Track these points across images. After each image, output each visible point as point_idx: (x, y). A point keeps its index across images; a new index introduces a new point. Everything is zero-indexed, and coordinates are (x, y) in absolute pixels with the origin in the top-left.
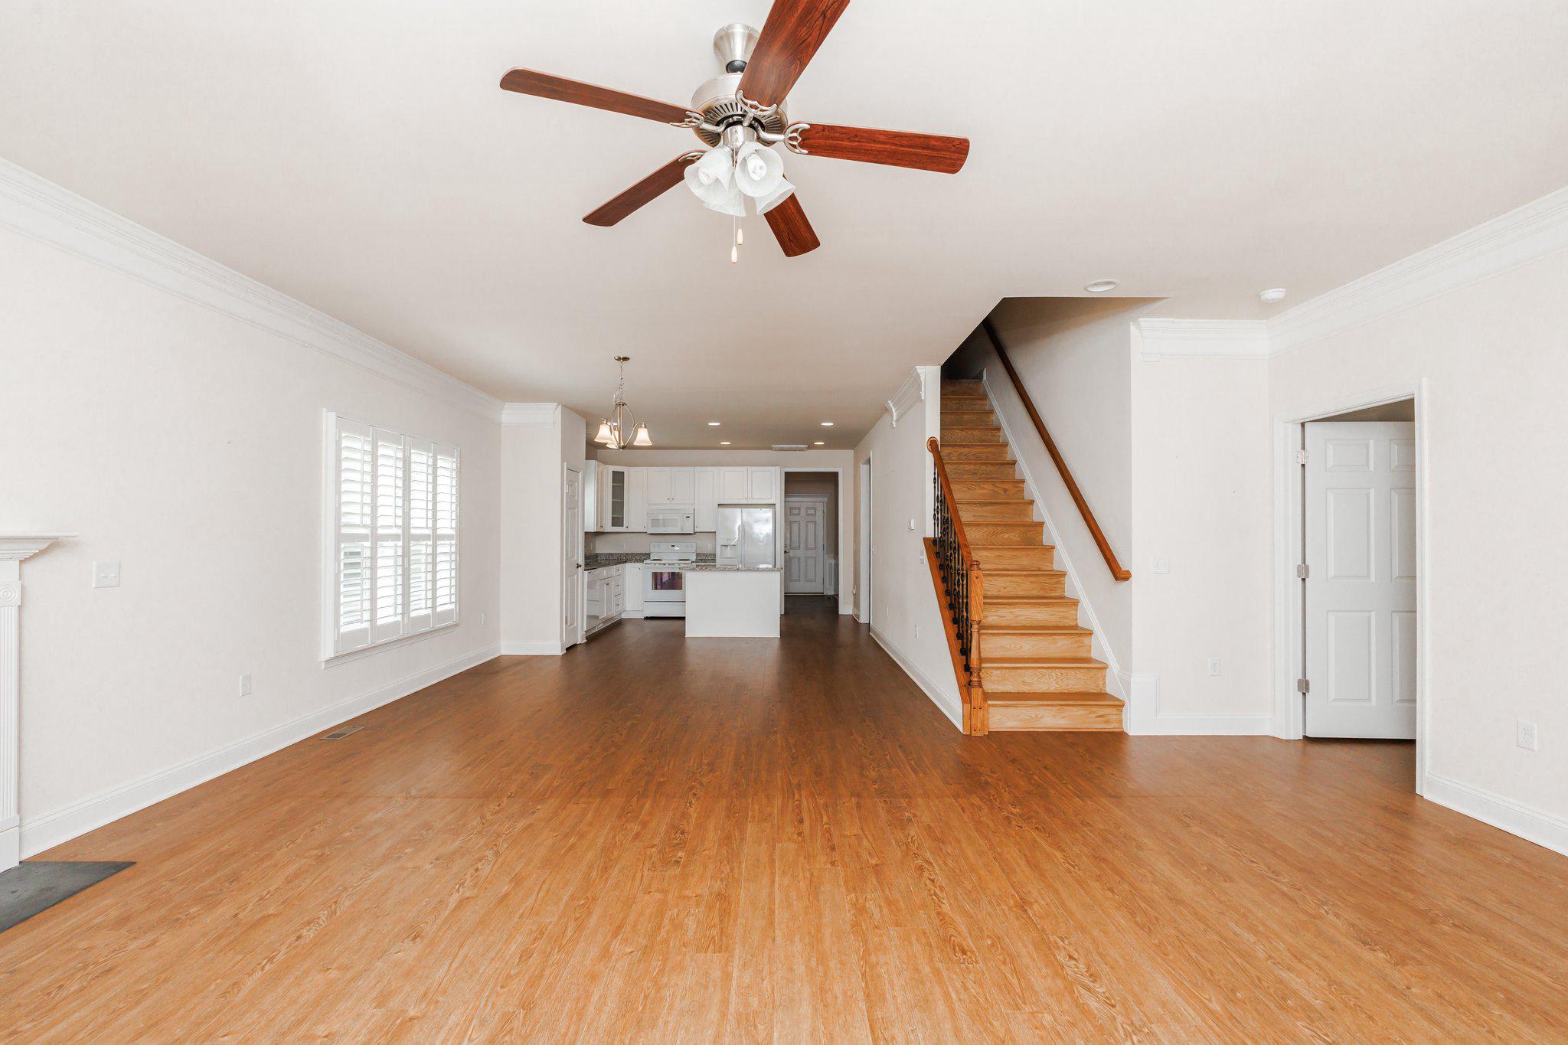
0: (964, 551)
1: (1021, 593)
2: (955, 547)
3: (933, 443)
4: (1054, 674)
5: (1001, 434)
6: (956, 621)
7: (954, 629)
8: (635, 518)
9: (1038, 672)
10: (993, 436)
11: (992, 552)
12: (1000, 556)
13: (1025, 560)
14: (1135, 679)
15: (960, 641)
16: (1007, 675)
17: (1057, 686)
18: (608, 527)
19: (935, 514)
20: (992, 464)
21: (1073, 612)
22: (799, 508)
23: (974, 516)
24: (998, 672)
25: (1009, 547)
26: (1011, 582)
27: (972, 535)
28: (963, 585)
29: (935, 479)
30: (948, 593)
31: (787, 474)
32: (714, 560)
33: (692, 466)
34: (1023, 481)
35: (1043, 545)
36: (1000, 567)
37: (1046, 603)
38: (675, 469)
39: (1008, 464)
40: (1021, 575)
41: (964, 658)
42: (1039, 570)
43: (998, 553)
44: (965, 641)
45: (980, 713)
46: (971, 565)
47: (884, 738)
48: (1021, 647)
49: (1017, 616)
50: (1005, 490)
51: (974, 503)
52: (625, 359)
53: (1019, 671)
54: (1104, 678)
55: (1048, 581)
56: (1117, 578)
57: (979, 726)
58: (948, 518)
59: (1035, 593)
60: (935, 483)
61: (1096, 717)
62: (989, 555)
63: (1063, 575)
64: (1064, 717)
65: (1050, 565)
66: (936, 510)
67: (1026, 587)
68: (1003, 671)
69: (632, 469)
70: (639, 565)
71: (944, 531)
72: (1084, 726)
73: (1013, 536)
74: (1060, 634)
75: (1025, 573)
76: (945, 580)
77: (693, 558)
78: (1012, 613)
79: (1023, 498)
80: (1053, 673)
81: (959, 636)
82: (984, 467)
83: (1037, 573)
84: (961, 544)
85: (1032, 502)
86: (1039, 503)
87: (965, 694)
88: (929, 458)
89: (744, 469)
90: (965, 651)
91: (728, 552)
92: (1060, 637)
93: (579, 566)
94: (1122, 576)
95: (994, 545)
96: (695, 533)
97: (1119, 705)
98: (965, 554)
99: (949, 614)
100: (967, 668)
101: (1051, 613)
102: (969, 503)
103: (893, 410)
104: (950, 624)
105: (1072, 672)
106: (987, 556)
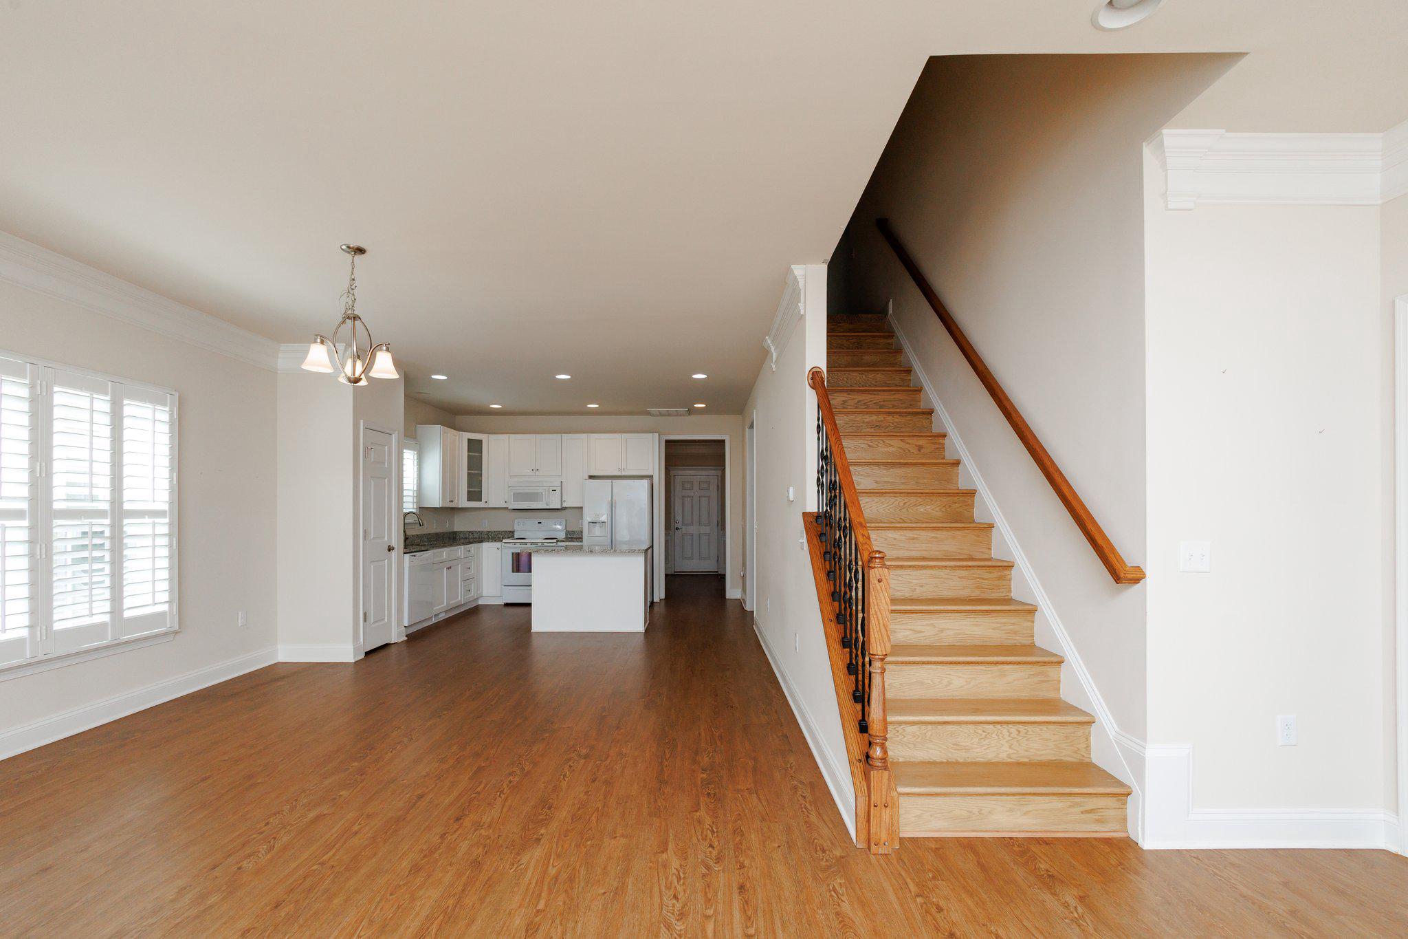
0: (858, 535)
1: (947, 594)
2: (845, 525)
3: (815, 375)
4: (1005, 732)
5: (912, 377)
6: (846, 642)
7: (843, 657)
8: (496, 493)
9: (979, 729)
10: (903, 380)
11: (901, 532)
12: (913, 539)
13: (950, 543)
14: (1153, 752)
15: (853, 677)
16: (929, 733)
17: (1011, 751)
18: (463, 502)
19: (818, 478)
20: (900, 414)
21: (1029, 624)
22: (692, 482)
23: (877, 482)
24: (914, 729)
25: (927, 525)
26: (932, 577)
27: (870, 508)
28: (857, 588)
29: (818, 426)
30: (834, 595)
31: (667, 441)
32: (580, 539)
33: (557, 433)
34: (944, 436)
35: (974, 522)
36: (913, 554)
37: (987, 611)
38: (539, 436)
39: (923, 413)
40: (945, 567)
41: (859, 707)
42: (971, 559)
43: (910, 534)
44: (860, 677)
45: (886, 814)
46: (872, 559)
47: (718, 860)
48: (949, 683)
49: (942, 631)
50: (920, 448)
51: (877, 464)
52: (360, 251)
53: (949, 727)
54: (1087, 738)
55: (987, 575)
56: (1117, 578)
57: (884, 836)
58: (835, 482)
59: (966, 593)
60: (818, 433)
61: (1082, 813)
62: (897, 537)
63: (1009, 566)
64: (1026, 813)
65: (987, 551)
66: (821, 472)
67: (953, 583)
68: (924, 727)
69: (492, 437)
70: (498, 544)
71: (832, 502)
72: (1060, 828)
73: (931, 508)
74: (1010, 663)
75: (952, 564)
76: (830, 574)
77: (562, 535)
78: (932, 625)
79: (944, 458)
80: (1005, 730)
81: (852, 669)
82: (890, 418)
83: (970, 563)
84: (854, 523)
85: (957, 463)
86: (968, 462)
87: (860, 777)
88: (811, 399)
89: (617, 436)
90: (861, 696)
91: (597, 531)
92: (1011, 666)
93: (390, 549)
94: (1129, 576)
95: (905, 522)
96: (563, 509)
97: (1123, 794)
98: (861, 539)
99: (836, 631)
100: (863, 728)
101: (995, 626)
102: (868, 464)
103: (773, 349)
104: (837, 646)
105: (1036, 728)
106: (895, 539)
